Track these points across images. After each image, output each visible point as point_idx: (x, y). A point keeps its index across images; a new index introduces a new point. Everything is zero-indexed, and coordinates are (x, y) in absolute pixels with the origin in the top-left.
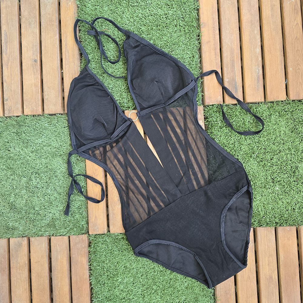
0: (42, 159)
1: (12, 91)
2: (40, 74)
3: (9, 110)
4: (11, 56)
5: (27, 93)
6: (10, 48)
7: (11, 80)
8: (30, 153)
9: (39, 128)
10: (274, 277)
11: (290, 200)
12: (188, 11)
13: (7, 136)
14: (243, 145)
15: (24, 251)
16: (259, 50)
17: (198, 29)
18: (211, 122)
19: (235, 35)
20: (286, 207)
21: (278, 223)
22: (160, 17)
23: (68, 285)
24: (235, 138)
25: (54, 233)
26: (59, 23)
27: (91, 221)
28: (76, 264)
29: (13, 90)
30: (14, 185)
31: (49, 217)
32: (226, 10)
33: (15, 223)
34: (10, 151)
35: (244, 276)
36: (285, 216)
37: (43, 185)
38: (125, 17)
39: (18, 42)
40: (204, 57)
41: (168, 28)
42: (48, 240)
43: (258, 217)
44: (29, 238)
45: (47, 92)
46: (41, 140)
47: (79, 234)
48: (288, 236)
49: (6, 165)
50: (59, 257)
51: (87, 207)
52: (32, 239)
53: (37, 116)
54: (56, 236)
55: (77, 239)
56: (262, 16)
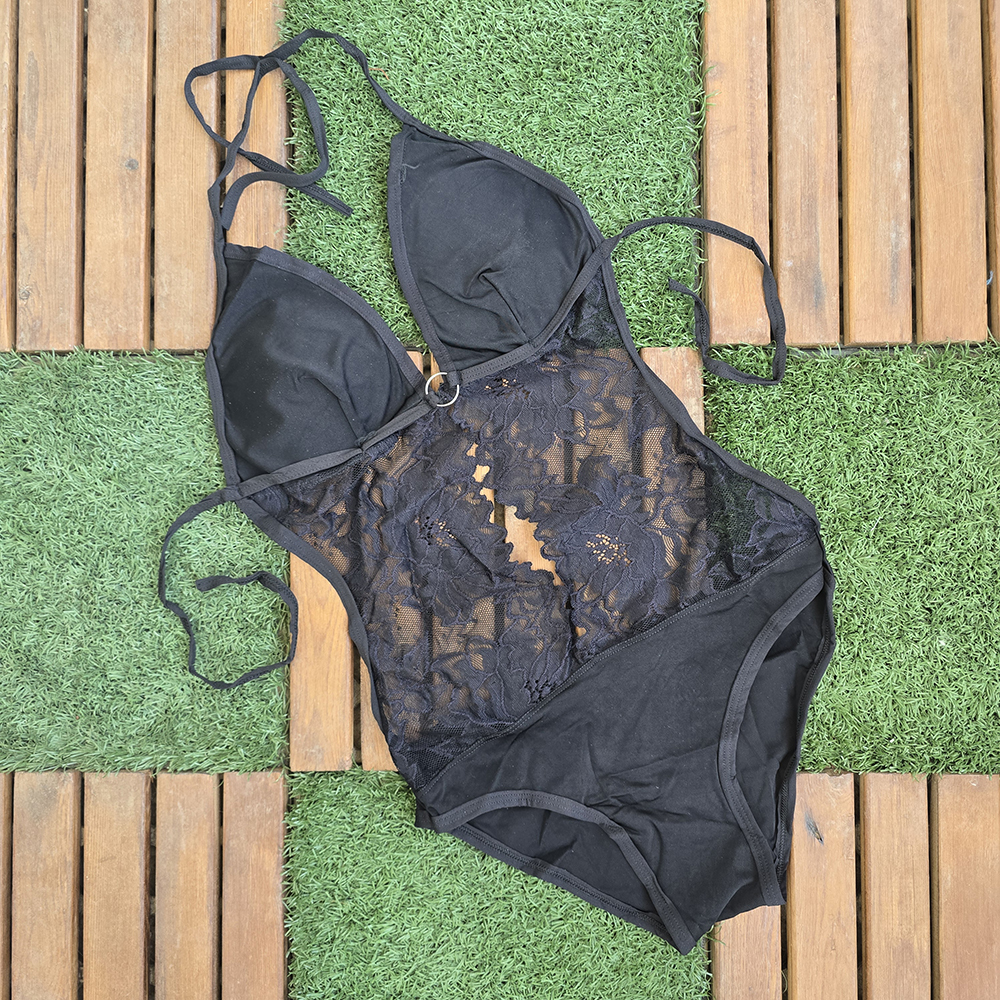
0: (139, 503)
1: (45, 264)
2: (144, 212)
3: (33, 331)
4: (47, 143)
5: (100, 273)
6: (45, 117)
7: (45, 226)
8: (98, 481)
9: (134, 396)
10: (916, 945)
11: (983, 685)
12: (666, 18)
13: (20, 421)
14: (832, 489)
15: (63, 818)
16: (902, 165)
17: (697, 82)
18: (727, 403)
19: (823, 112)
20: (969, 708)
21: (939, 762)
22: (568, 35)
23: (210, 943)
24: (808, 463)
25: (169, 762)
26: (218, 40)
27: (299, 724)
28: (241, 872)
29: (50, 263)
30: (39, 590)
31: (155, 705)
32: (797, 21)
33: (37, 719)
34: (30, 470)
35: (817, 937)
36: (965, 739)
37: (141, 593)
38: (449, 30)
39: (75, 96)
40: (712, 179)
41: (595, 73)
42: (147, 784)
43: (871, 738)
44: (82, 773)
45: (169, 274)
46: (138, 439)
47: (255, 770)
48: (973, 809)
49: (14, 518)
50: (183, 845)
51: (288, 678)
52: (92, 780)
53: (128, 354)
54: (175, 771)
55: (249, 784)
56: (917, 51)
